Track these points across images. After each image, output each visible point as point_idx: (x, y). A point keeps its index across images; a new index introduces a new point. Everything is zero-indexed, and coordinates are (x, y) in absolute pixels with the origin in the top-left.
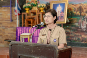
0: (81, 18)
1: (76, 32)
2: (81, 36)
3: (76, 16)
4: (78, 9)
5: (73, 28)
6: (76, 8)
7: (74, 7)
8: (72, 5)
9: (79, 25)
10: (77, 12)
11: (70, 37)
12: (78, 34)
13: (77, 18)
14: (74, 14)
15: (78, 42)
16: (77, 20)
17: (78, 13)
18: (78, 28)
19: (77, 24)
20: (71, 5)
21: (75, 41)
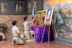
0: (70, 20)
1: (67, 32)
2: (70, 35)
3: (67, 18)
4: (68, 12)
5: (65, 28)
6: (67, 12)
7: (66, 11)
8: (65, 9)
9: (69, 26)
10: (67, 15)
11: (64, 35)
12: (68, 33)
13: (68, 20)
14: (66, 16)
15: (68, 40)
16: (68, 21)
17: (68, 15)
18: (68, 28)
19: (68, 25)
20: (64, 9)
21: (67, 39)
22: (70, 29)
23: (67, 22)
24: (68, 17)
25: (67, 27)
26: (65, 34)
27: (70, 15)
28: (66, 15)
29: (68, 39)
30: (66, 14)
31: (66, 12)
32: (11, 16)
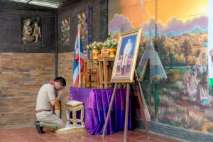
0: (188, 69)
1: (178, 104)
2: (188, 113)
3: (178, 64)
4: (181, 47)
5: (173, 93)
6: (179, 45)
7: (176, 42)
8: (172, 38)
9: (183, 87)
10: (179, 55)
11: (169, 113)
12: (182, 108)
13: (181, 70)
14: (174, 59)
15: (181, 128)
16: (180, 74)
17: (182, 56)
18: (182, 94)
19: (180, 84)
20: (170, 39)
21: (178, 124)
22: (187, 94)
23: (177, 76)
24: (181, 60)
25: (177, 89)
26: (171, 110)
27: (186, 55)
28: (176, 56)
29: (180, 124)
30: (174, 52)
31: (175, 45)
32: (7, 54)
